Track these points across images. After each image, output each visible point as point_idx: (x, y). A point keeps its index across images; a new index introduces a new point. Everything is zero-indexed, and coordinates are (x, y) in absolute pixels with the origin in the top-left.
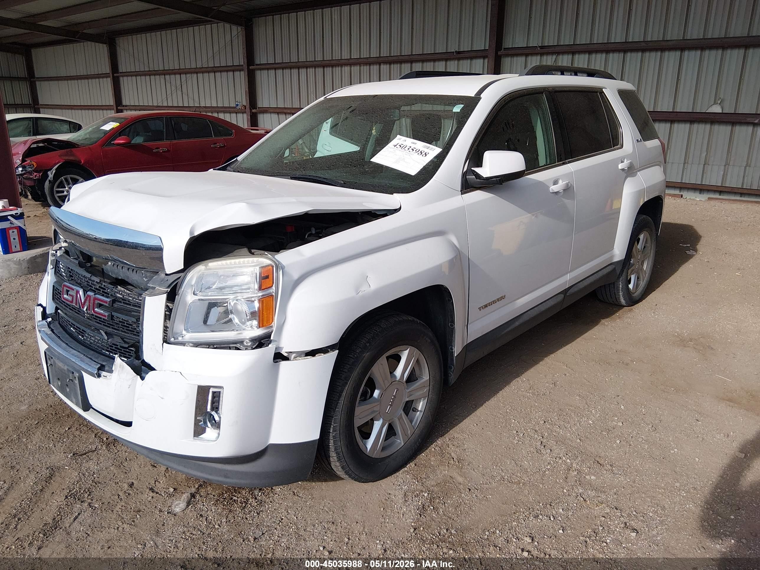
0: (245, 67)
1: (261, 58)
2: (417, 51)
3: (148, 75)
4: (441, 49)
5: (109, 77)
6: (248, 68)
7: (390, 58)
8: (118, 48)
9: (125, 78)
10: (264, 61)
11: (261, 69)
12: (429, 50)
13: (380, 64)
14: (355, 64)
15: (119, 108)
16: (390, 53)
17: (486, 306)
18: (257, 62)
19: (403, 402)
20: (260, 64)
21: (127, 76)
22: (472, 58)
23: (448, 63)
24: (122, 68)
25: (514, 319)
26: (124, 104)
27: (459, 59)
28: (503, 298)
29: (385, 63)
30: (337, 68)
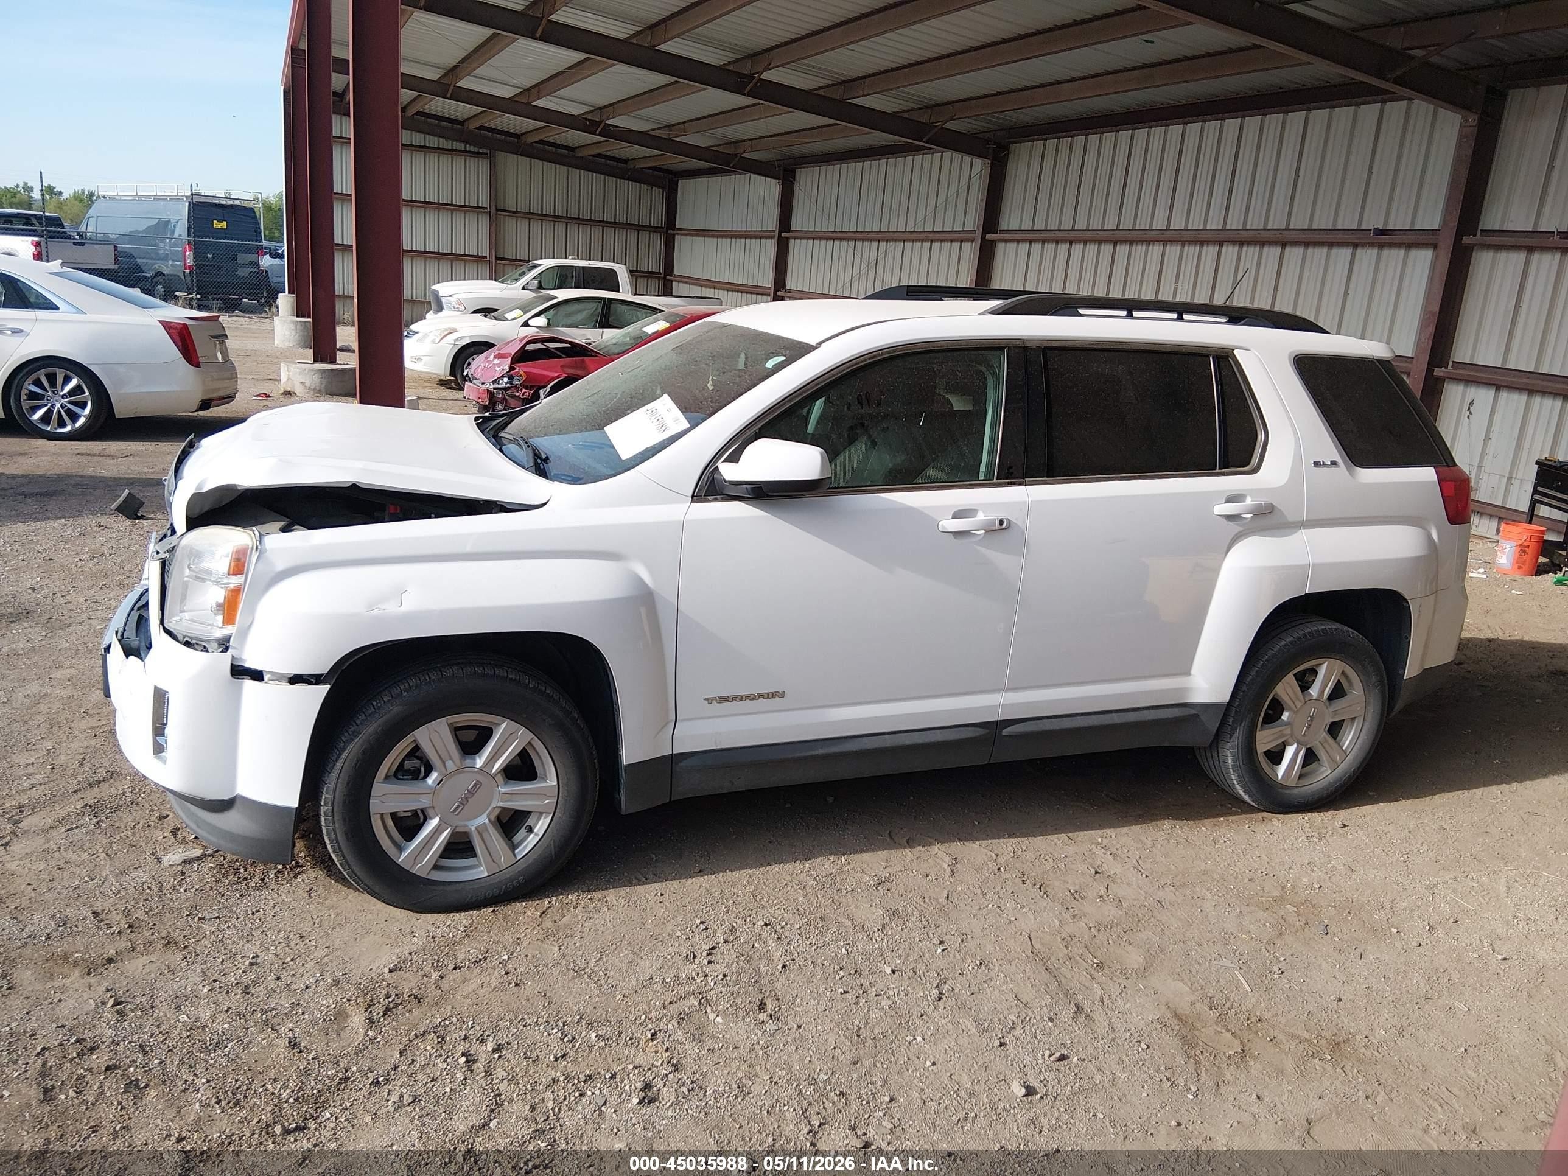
0: (979, 234)
1: (1012, 219)
2: (1299, 222)
3: (830, 239)
4: (1348, 221)
5: (773, 237)
6: (983, 238)
7: (1244, 234)
8: (796, 188)
9: (798, 241)
10: (1014, 226)
11: (1006, 241)
12: (1322, 221)
13: (1221, 244)
14: (1173, 241)
15: (779, 293)
16: (1245, 222)
17: (724, 700)
18: (1003, 226)
19: (493, 805)
20: (1008, 232)
21: (801, 238)
22: (1409, 246)
23: (1359, 251)
24: (796, 224)
25: (816, 740)
26: (788, 287)
27: (1382, 246)
28: (782, 695)
29: (1233, 242)
30: (1139, 247)
